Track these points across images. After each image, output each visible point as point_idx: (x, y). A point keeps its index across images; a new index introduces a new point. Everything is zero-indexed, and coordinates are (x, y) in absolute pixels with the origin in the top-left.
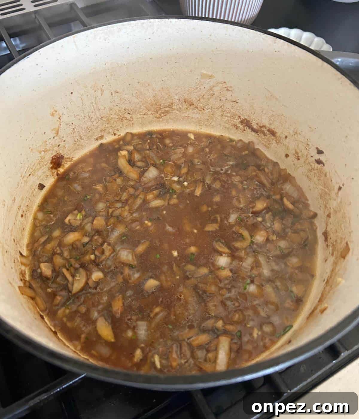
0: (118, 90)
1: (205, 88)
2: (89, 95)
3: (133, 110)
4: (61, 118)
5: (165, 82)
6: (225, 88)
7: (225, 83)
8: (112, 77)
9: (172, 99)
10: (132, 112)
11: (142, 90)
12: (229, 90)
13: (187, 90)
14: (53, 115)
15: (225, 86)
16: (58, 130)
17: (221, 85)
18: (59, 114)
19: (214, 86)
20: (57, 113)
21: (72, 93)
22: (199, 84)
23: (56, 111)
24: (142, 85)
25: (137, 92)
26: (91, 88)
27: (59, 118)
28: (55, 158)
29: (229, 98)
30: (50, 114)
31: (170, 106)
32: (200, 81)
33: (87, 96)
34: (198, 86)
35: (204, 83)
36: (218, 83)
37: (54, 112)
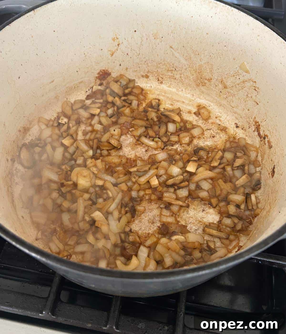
0: (173, 47)
1: (239, 79)
2: (148, 40)
3: (179, 68)
4: (119, 45)
5: (211, 58)
6: (254, 87)
7: (255, 82)
8: (172, 34)
9: (212, 75)
10: (178, 69)
11: (192, 56)
12: (256, 91)
13: (226, 74)
14: (114, 40)
15: (255, 85)
16: (114, 53)
17: (252, 83)
18: (119, 41)
19: (246, 81)
20: (118, 40)
21: (135, 31)
22: (236, 73)
23: (117, 39)
24: (194, 52)
25: (188, 55)
26: (152, 34)
27: (118, 45)
28: (103, 71)
29: (254, 97)
30: (112, 38)
31: (210, 80)
32: (238, 71)
33: (147, 39)
34: (235, 75)
35: (240, 75)
36: (250, 80)
37: (116, 38)
